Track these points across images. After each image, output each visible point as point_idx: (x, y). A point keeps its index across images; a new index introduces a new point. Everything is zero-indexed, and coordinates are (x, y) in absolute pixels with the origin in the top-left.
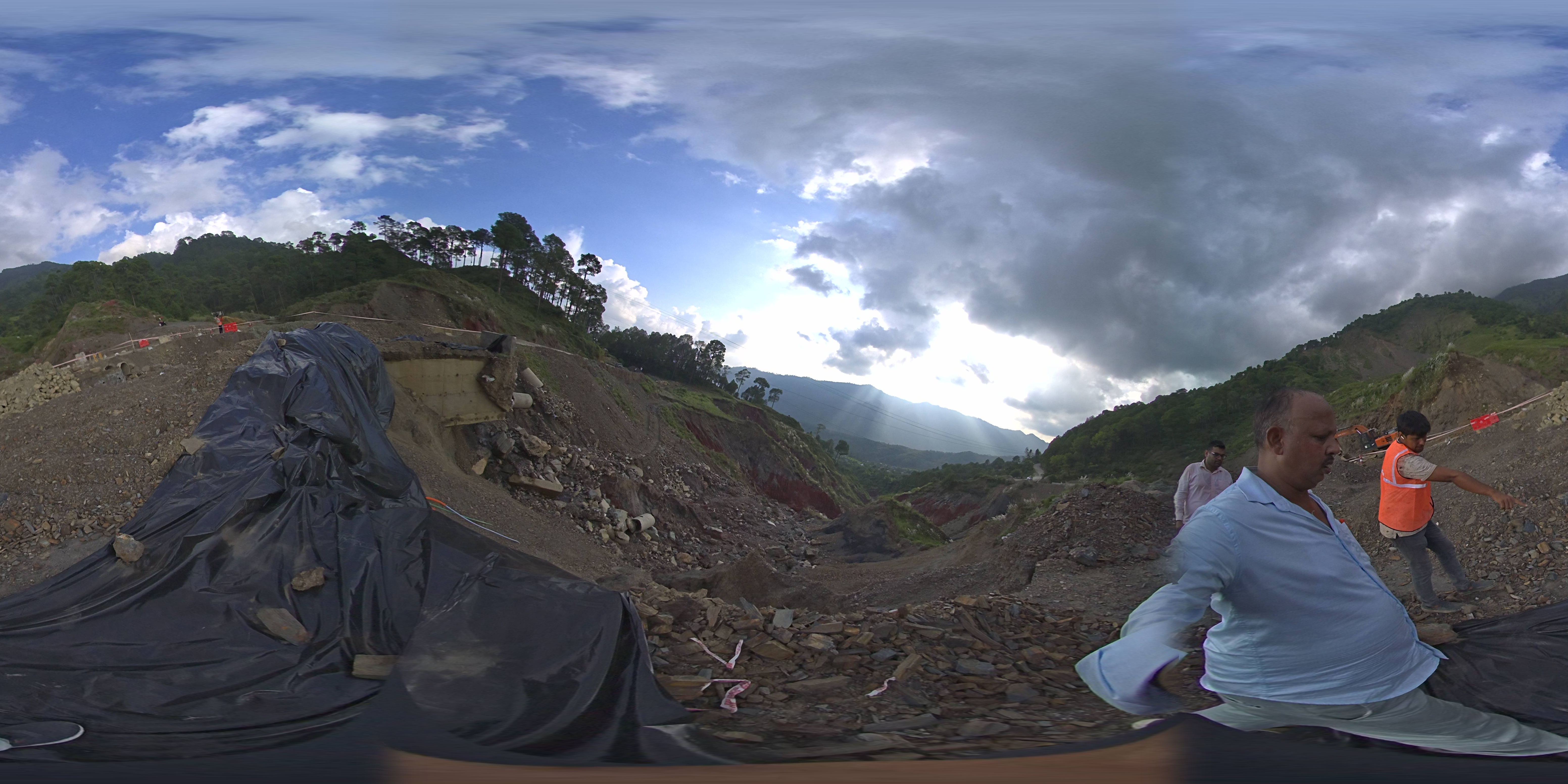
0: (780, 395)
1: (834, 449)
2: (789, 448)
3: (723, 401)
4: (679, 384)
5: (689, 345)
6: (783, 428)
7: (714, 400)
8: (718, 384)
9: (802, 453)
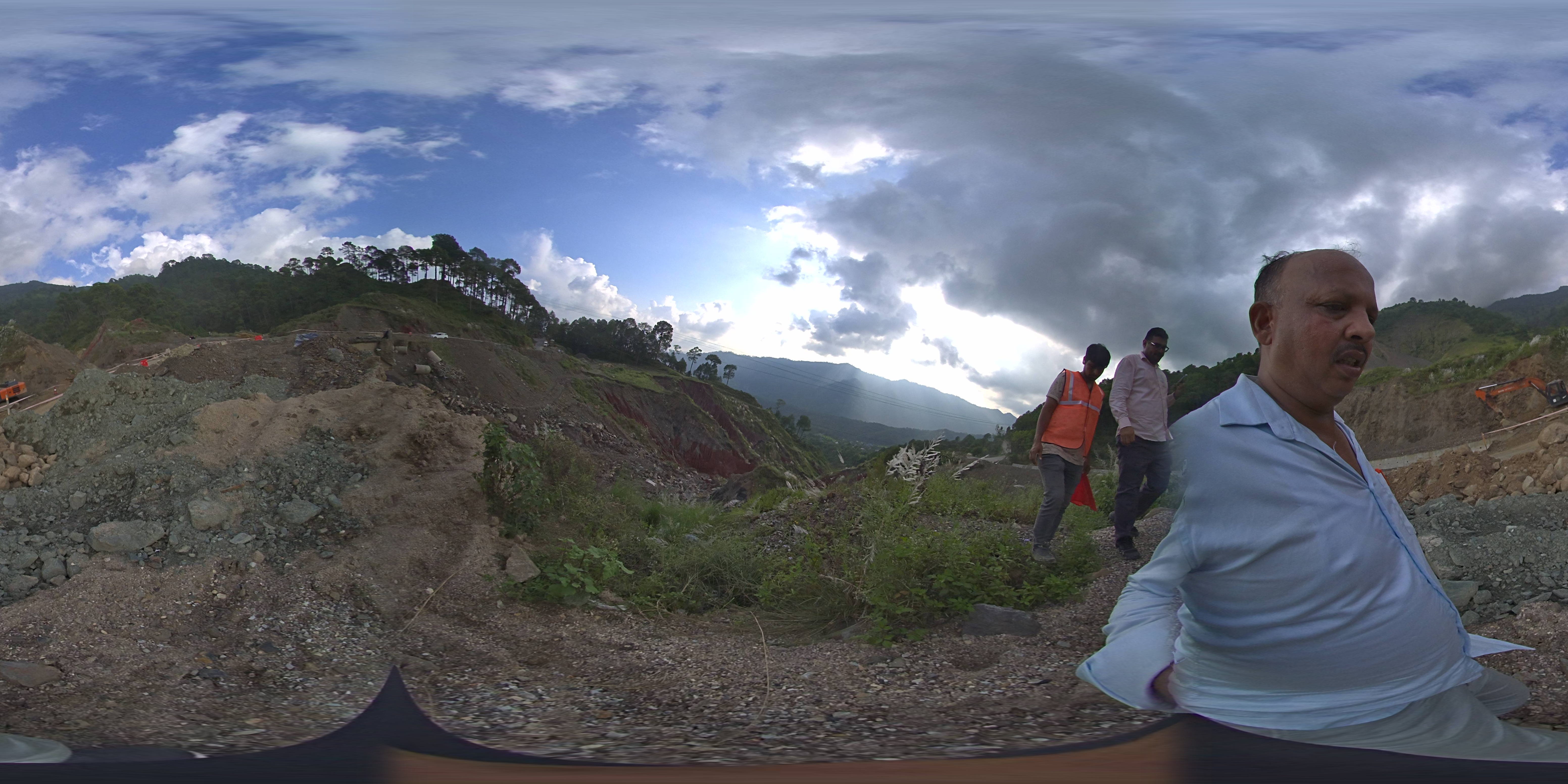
0: (735, 371)
1: (795, 425)
2: (735, 422)
3: (666, 378)
4: (623, 366)
5: (636, 328)
6: (733, 403)
7: (654, 377)
8: (668, 364)
9: (751, 427)
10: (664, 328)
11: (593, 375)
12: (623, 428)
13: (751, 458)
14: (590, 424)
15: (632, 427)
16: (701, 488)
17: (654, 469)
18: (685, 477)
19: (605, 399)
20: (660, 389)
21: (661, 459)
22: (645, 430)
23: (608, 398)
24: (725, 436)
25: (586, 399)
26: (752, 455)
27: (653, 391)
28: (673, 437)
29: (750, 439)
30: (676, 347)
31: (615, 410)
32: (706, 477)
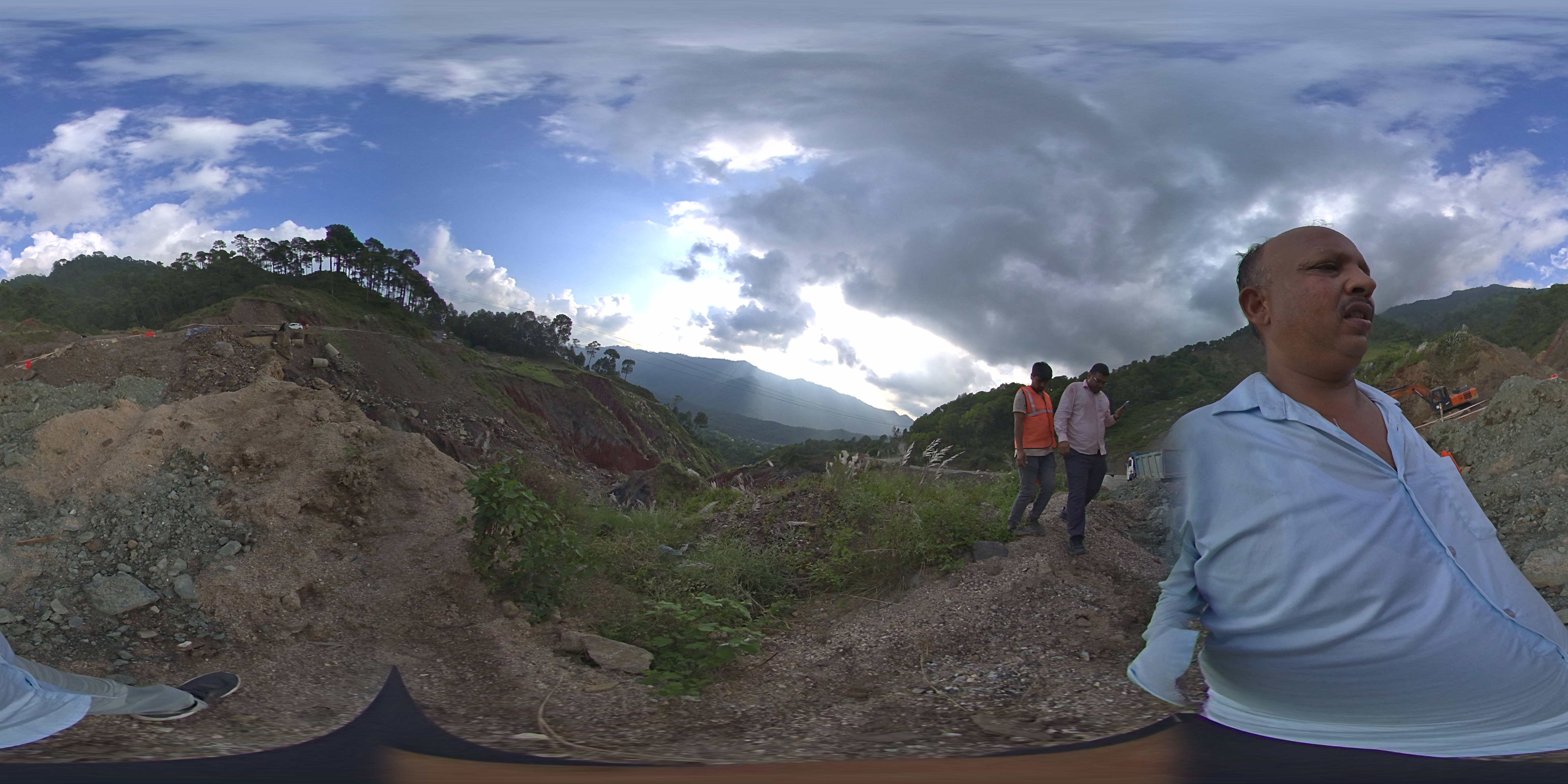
0: (633, 366)
1: (693, 422)
2: (633, 417)
3: (565, 372)
4: (522, 359)
5: (535, 322)
6: (631, 398)
7: (553, 371)
8: (566, 358)
9: (649, 423)
10: (564, 321)
11: (493, 368)
12: (524, 422)
13: (649, 454)
14: (491, 418)
15: (533, 422)
16: (601, 483)
17: (555, 464)
18: (585, 472)
19: (505, 393)
20: (560, 383)
21: (561, 454)
22: (545, 425)
23: (508, 391)
24: (624, 432)
25: (487, 394)
26: (650, 451)
27: (552, 385)
28: (573, 432)
29: (649, 434)
30: (575, 340)
31: (515, 403)
32: (605, 472)
